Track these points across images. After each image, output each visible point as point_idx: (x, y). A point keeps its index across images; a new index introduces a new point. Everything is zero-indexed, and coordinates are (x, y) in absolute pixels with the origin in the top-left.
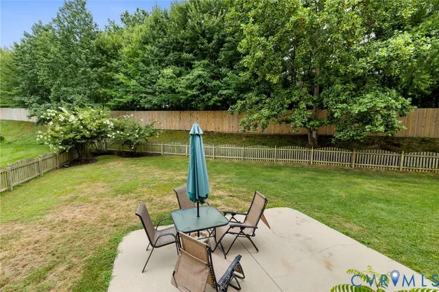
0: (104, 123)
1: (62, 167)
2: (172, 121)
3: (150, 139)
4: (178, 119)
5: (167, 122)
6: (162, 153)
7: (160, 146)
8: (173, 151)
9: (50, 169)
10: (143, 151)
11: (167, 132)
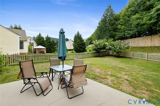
0: (105, 43)
1: (94, 57)
2: (146, 42)
3: (126, 50)
4: (150, 41)
5: (143, 43)
6: (132, 57)
7: (131, 54)
8: (138, 56)
9: (90, 57)
10: (124, 56)
11: (141, 48)
